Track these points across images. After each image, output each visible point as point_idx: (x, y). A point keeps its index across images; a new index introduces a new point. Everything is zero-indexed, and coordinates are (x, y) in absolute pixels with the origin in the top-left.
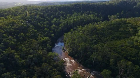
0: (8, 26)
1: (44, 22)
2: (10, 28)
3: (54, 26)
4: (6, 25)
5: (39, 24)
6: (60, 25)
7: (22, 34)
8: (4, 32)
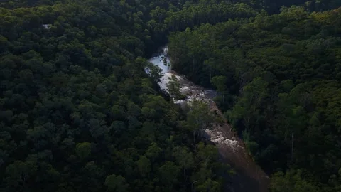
0: (70, 13)
1: (134, 14)
2: (73, 16)
3: (153, 21)
4: (67, 12)
5: (124, 16)
6: (165, 21)
7: (93, 26)
8: (64, 20)
